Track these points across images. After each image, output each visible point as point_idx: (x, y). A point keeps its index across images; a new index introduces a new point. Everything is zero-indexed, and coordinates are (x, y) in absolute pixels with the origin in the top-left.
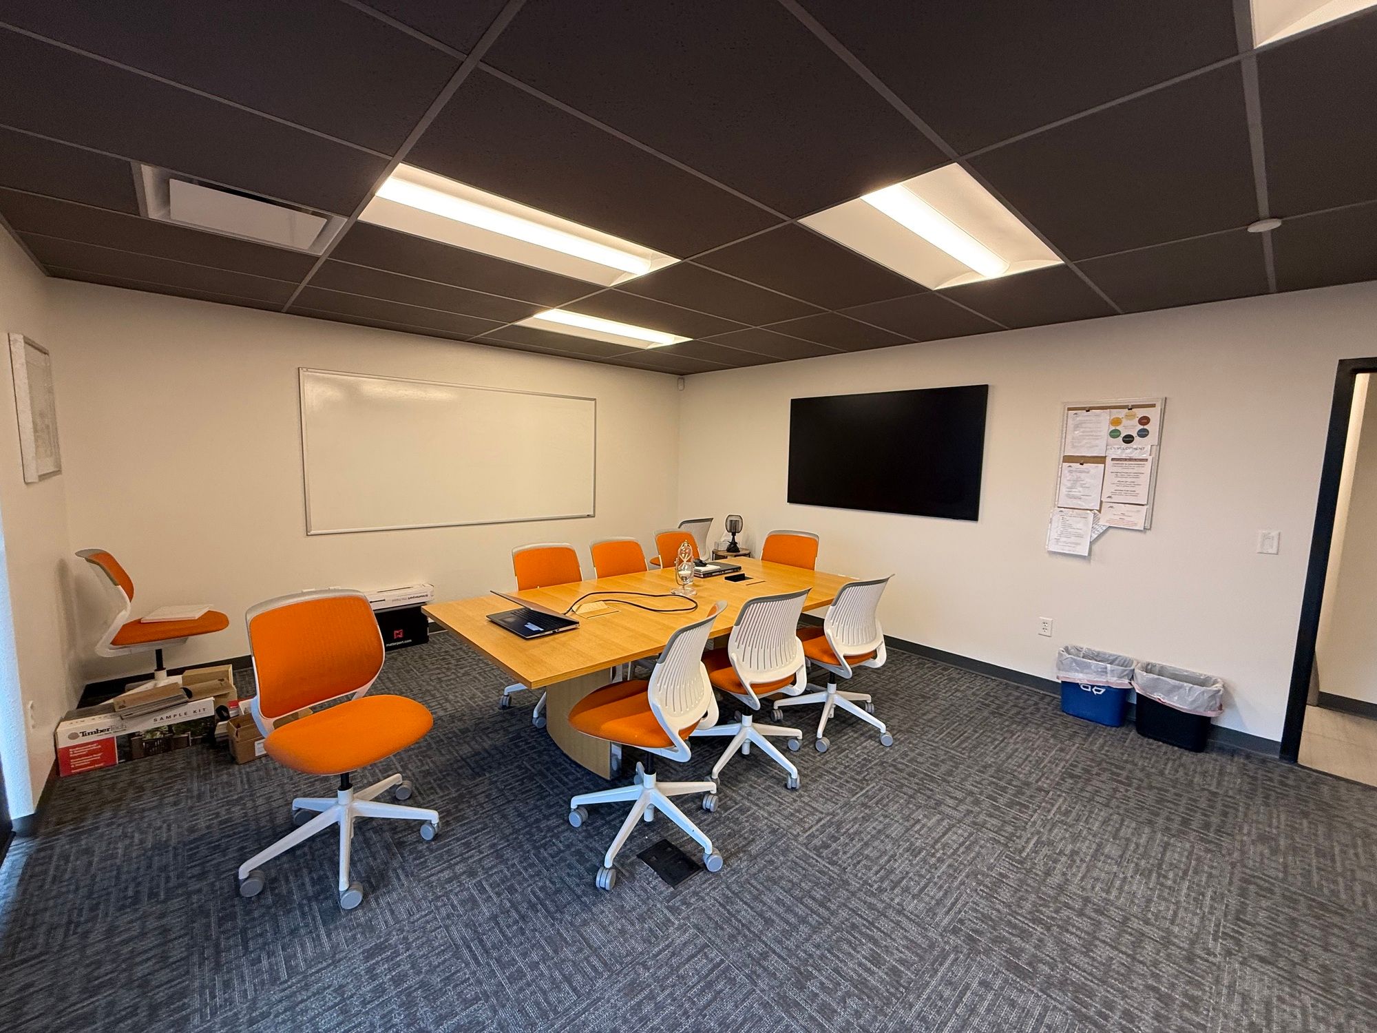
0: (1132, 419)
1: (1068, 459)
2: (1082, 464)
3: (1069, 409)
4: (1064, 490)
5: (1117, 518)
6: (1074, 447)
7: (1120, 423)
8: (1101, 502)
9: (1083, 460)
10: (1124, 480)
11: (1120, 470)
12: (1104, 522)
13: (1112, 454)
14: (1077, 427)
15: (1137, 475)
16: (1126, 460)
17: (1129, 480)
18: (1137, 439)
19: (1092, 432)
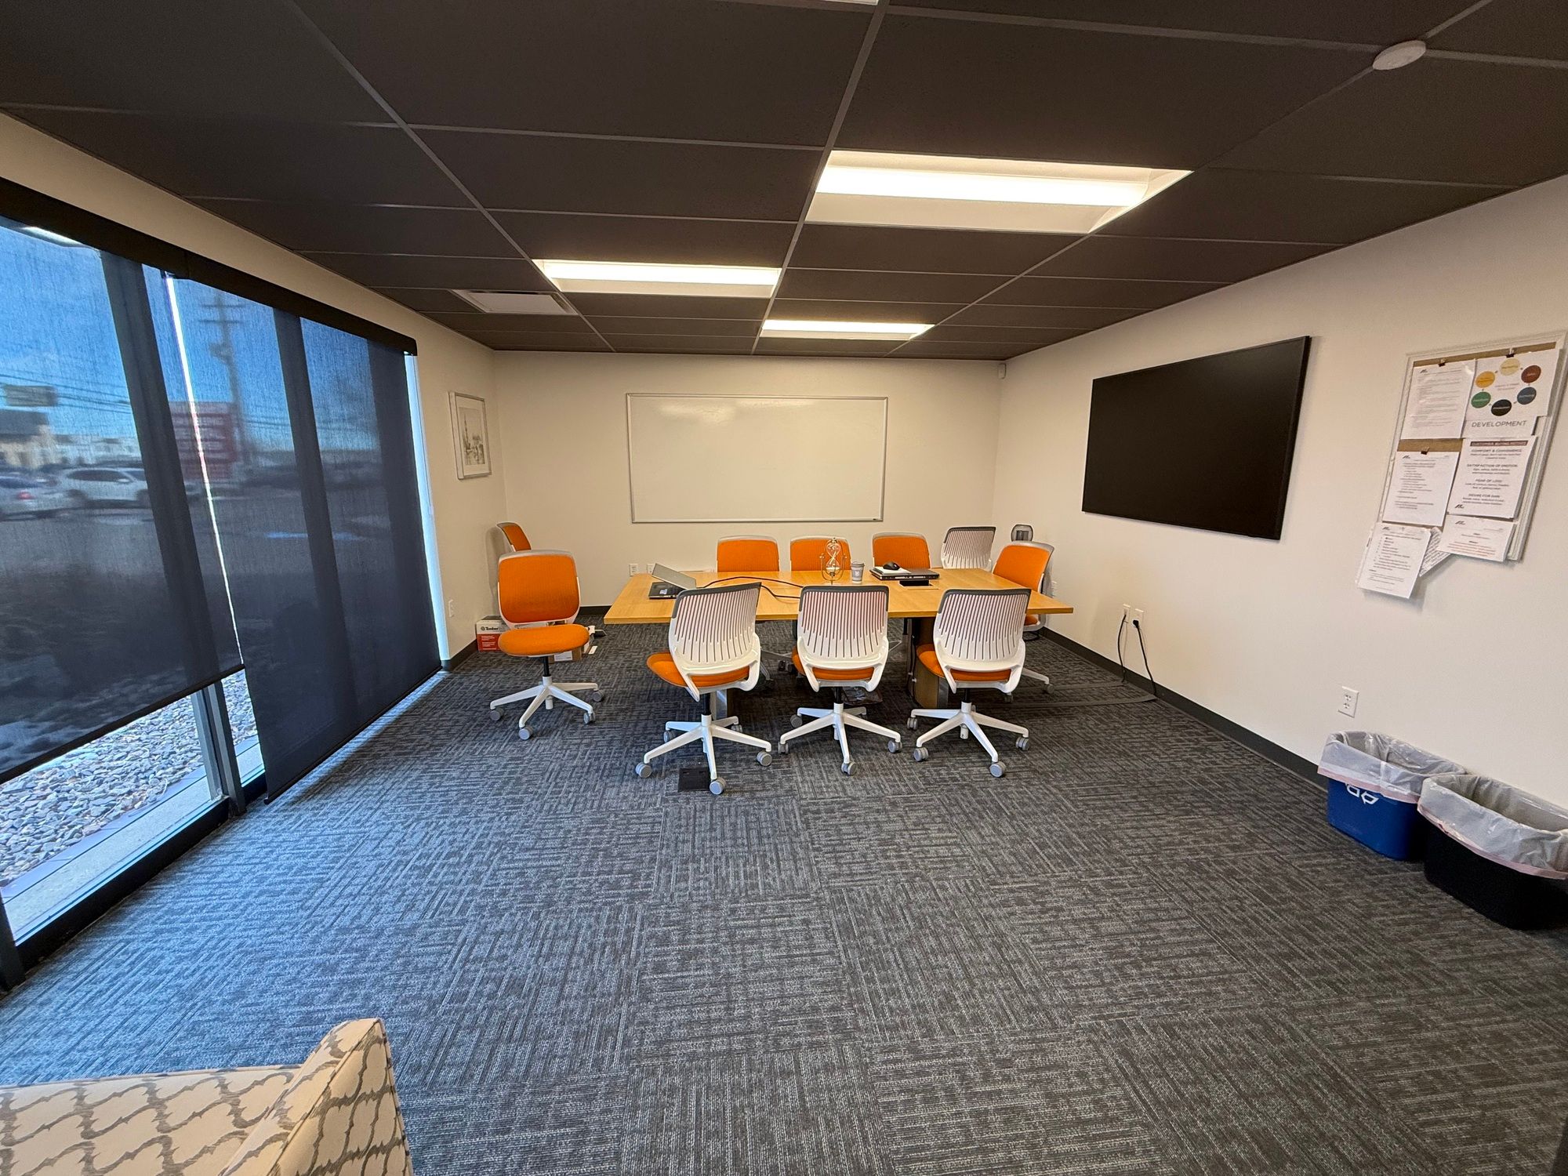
0: (1513, 372)
1: (1406, 446)
2: (1424, 453)
3: (1416, 364)
4: (1394, 493)
5: (1467, 540)
6: (1417, 425)
7: (1492, 381)
8: (1447, 513)
9: (1425, 446)
10: (1486, 477)
11: (1483, 461)
12: (1444, 547)
13: (1471, 435)
14: (1423, 392)
15: (1506, 469)
16: (1494, 443)
17: (1494, 477)
18: (1516, 407)
19: (1444, 399)
